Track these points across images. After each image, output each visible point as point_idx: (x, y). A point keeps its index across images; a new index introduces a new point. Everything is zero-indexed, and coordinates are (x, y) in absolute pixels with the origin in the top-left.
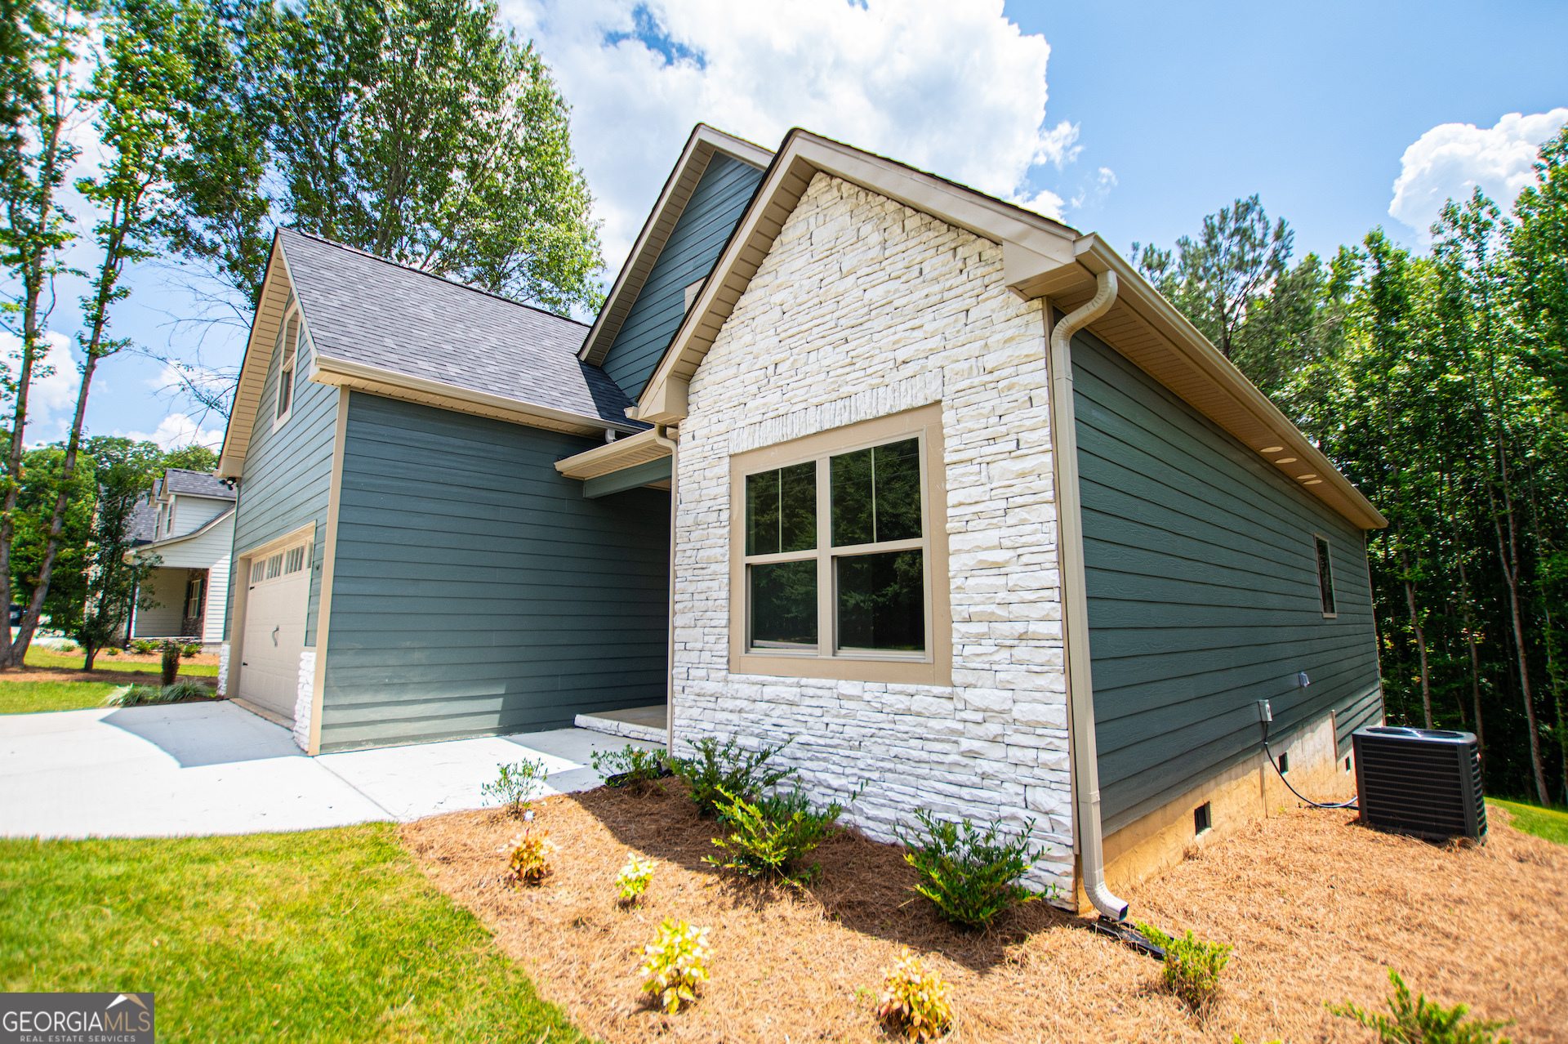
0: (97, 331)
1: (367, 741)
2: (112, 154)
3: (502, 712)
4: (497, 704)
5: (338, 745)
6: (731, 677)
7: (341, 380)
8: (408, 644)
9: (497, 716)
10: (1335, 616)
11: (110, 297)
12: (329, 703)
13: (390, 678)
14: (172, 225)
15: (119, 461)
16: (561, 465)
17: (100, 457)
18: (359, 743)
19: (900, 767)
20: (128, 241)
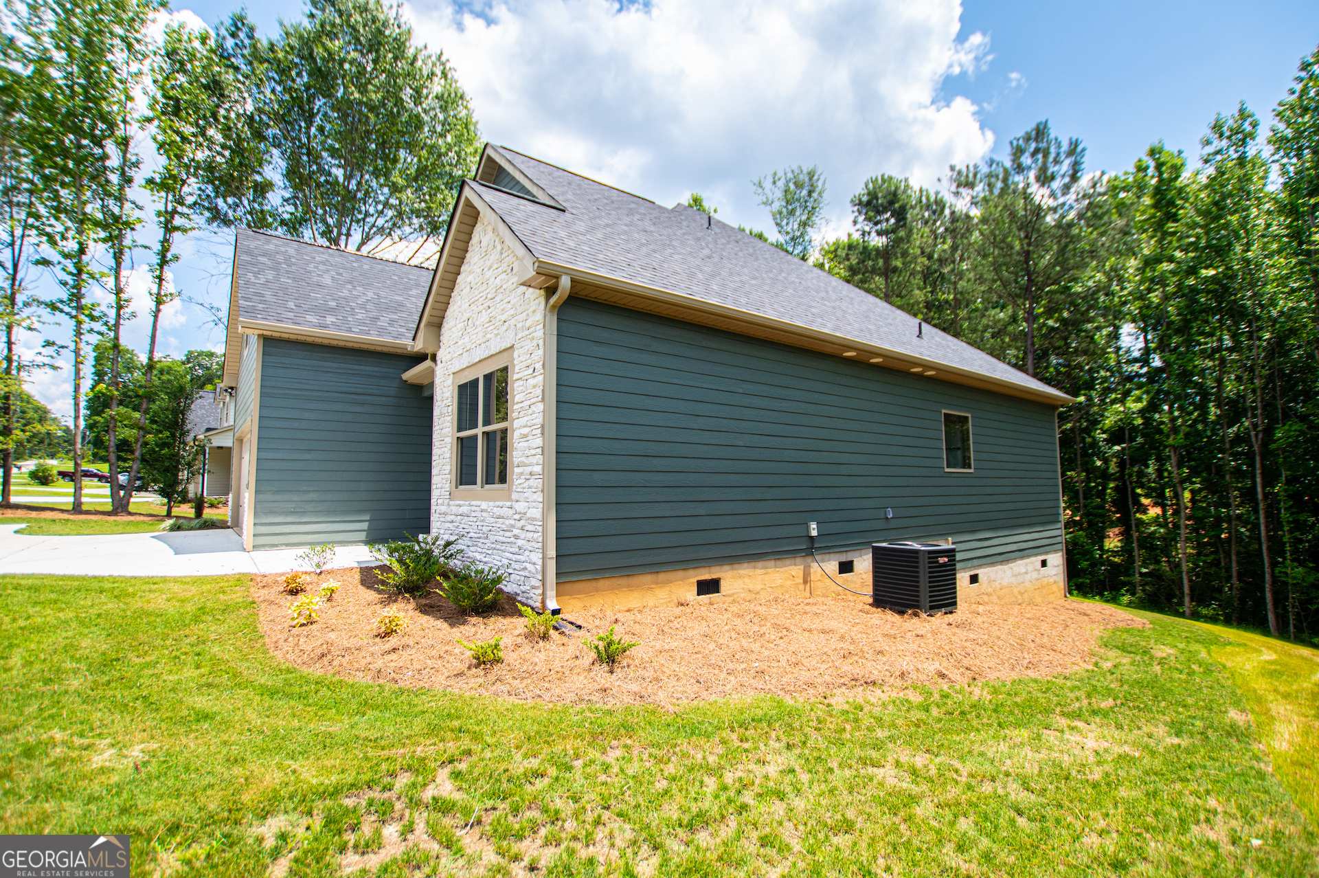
0: (160, 285)
1: (282, 545)
2: (163, 160)
3: (369, 531)
4: (365, 526)
5: (263, 546)
6: (451, 503)
7: (257, 332)
8: (305, 488)
9: (364, 534)
10: (972, 471)
11: (167, 262)
12: (258, 521)
13: (294, 508)
14: (206, 204)
15: (208, 369)
16: (406, 376)
17: (194, 366)
18: (276, 546)
19: (498, 547)
20: (178, 221)
